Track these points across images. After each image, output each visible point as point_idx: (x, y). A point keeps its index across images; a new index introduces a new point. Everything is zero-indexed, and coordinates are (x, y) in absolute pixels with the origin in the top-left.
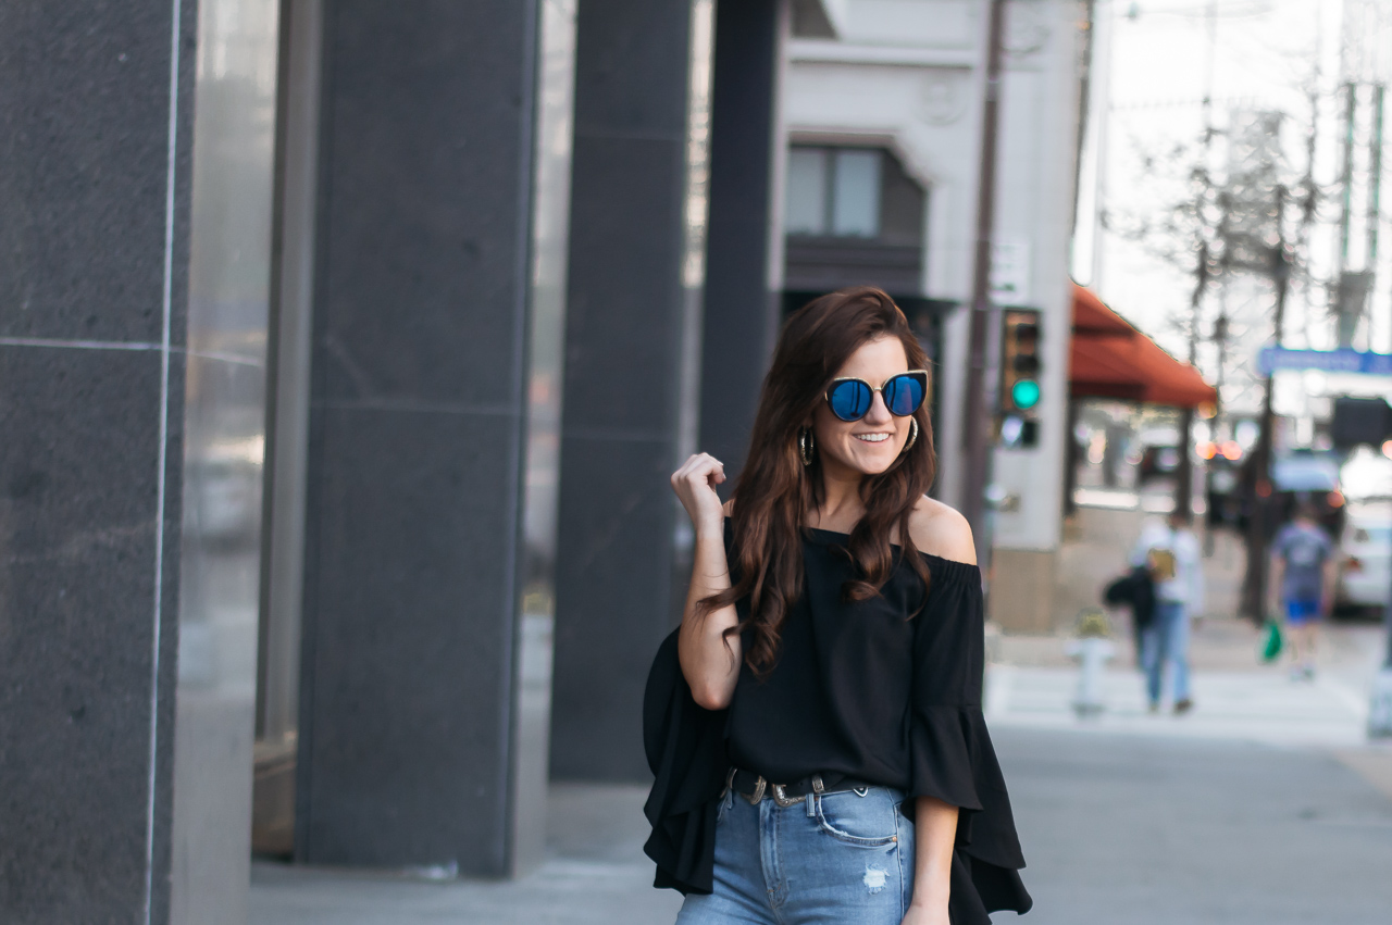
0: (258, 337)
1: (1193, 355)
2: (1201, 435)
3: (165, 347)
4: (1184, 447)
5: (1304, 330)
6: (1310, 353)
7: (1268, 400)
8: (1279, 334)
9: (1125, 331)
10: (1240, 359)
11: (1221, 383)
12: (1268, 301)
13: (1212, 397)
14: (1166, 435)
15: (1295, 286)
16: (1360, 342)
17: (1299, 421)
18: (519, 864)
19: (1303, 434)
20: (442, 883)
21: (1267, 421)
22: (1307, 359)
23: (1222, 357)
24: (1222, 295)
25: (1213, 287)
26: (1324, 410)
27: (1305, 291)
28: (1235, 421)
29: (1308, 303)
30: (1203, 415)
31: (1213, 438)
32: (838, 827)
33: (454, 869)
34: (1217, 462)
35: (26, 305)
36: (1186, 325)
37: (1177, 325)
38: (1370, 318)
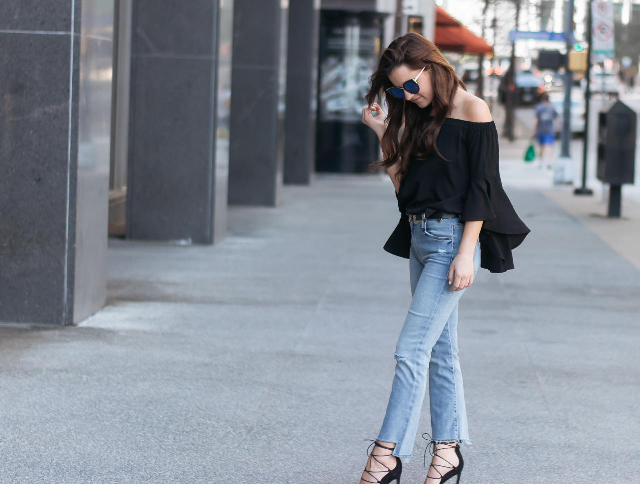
0: (110, 29)
1: (484, 34)
2: (487, 66)
3: (73, 33)
4: (480, 70)
5: (527, 24)
6: (529, 33)
7: (513, 52)
8: (517, 25)
9: (456, 25)
10: (503, 35)
11: (494, 45)
12: (514, 12)
13: (491, 50)
14: (473, 66)
15: (523, 7)
16: (549, 29)
17: (526, 60)
18: (216, 239)
19: (527, 65)
20: (185, 246)
21: (513, 60)
22: (528, 35)
23: (495, 35)
24: (495, 10)
25: (492, 7)
26: (535, 55)
27: (527, 8)
28: (501, 60)
29: (529, 13)
30: (488, 58)
31: (491, 67)
32: (430, 233)
33: (190, 241)
34: (493, 75)
35: (16, 17)
36: (481, 22)
37: (477, 22)
38: (553, 19)
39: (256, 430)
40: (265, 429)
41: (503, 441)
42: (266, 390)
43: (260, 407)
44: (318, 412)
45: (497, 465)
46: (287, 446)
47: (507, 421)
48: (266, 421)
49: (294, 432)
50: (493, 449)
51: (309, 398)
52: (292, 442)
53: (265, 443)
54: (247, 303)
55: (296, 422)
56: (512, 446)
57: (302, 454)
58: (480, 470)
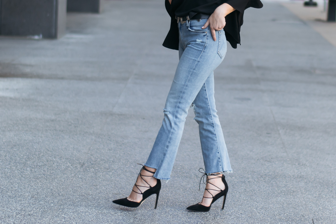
18: (59, 35)
20: (38, 40)
32: (192, 29)
33: (41, 36)
39: (86, 165)
40: (92, 164)
41: (255, 173)
42: (93, 137)
43: (89, 149)
44: (129, 152)
45: (251, 189)
46: (107, 176)
47: (258, 160)
48: (93, 159)
49: (113, 166)
50: (248, 178)
51: (123, 144)
52: (111, 173)
53: (93, 174)
54: (80, 78)
55: (114, 159)
56: (262, 176)
57: (118, 181)
58: (239, 193)
